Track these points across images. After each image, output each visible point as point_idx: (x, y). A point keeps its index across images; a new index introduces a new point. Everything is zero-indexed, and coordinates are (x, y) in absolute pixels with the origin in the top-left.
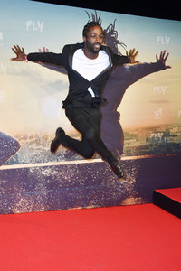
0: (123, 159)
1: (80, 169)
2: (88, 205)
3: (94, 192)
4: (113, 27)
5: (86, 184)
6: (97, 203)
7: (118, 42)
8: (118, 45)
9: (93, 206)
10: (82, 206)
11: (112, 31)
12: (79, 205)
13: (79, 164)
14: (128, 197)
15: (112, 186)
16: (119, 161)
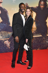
1: (36, 38)
2: (38, 49)
3: (39, 45)
5: (37, 43)
6: (40, 48)
9: (39, 49)
10: (36, 49)
13: (35, 37)
15: (44, 43)
16: (46, 36)
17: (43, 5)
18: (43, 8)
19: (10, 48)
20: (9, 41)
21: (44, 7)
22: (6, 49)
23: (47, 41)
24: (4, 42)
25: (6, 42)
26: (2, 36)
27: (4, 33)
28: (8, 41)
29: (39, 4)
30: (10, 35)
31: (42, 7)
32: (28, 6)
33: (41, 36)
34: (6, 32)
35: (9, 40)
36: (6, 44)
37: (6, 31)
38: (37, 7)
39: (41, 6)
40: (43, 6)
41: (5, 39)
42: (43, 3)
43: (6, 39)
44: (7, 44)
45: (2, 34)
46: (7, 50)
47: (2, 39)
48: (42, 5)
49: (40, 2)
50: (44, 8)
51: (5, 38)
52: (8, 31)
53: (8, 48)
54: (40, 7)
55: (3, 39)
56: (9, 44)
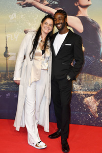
19: (97, 115)
20: (95, 98)
22: (87, 116)
24: (83, 98)
25: (88, 99)
26: (80, 84)
27: (85, 78)
28: (93, 97)
30: (100, 85)
34: (91, 76)
35: (97, 97)
36: (87, 106)
37: (91, 74)
41: (86, 93)
43: (89, 93)
44: (90, 104)
45: (80, 80)
46: (90, 119)
47: (79, 92)
51: (86, 91)
52: (95, 75)
53: (91, 115)
55: (82, 93)
56: (95, 105)
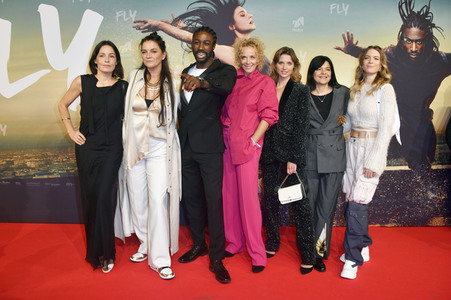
0: (434, 167)
2: (388, 222)
3: (396, 207)
4: (428, 8)
5: (388, 197)
6: (399, 221)
7: (433, 26)
8: (434, 30)
9: (393, 225)
10: (381, 223)
11: (427, 13)
12: (378, 223)
14: (437, 216)
15: (418, 201)
16: (429, 169)
17: (416, 41)
18: (416, 52)
21: (422, 49)
23: (429, 193)
29: (401, 39)
31: (414, 49)
32: (354, 42)
33: (407, 168)
38: (392, 48)
39: (408, 46)
40: (419, 47)
42: (419, 34)
48: (412, 41)
49: (404, 29)
50: (420, 54)
54: (406, 49)
